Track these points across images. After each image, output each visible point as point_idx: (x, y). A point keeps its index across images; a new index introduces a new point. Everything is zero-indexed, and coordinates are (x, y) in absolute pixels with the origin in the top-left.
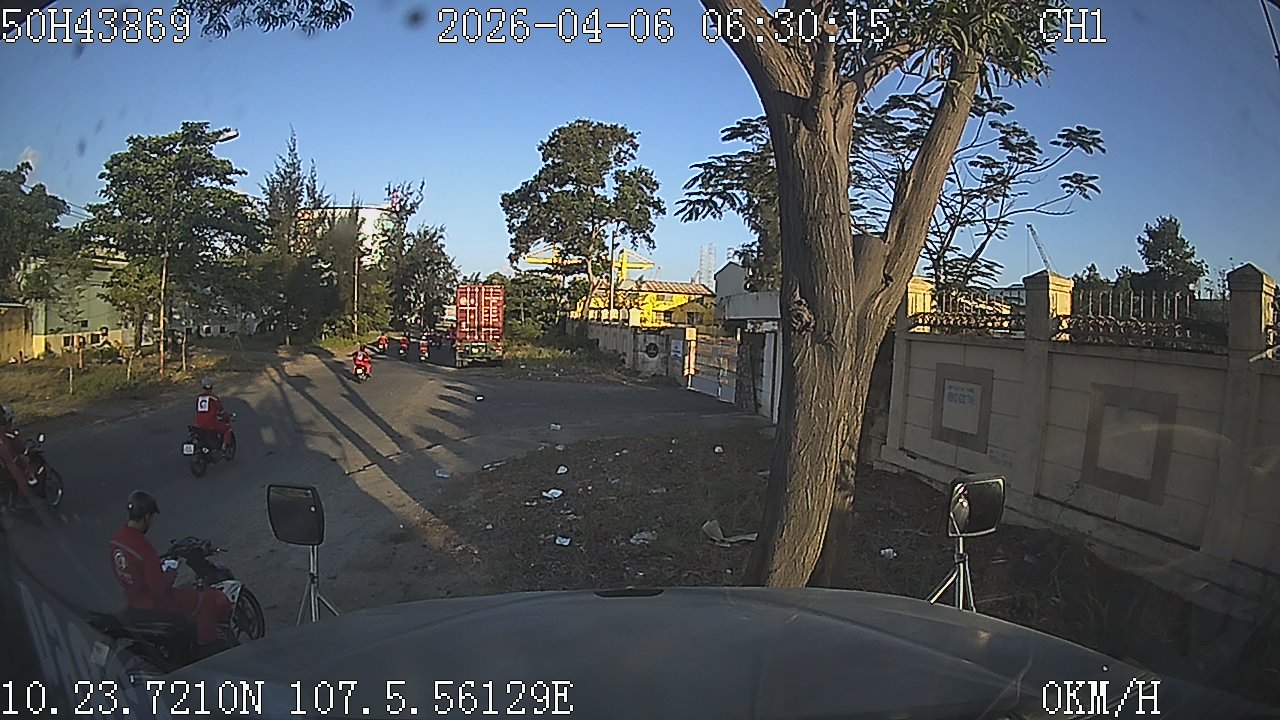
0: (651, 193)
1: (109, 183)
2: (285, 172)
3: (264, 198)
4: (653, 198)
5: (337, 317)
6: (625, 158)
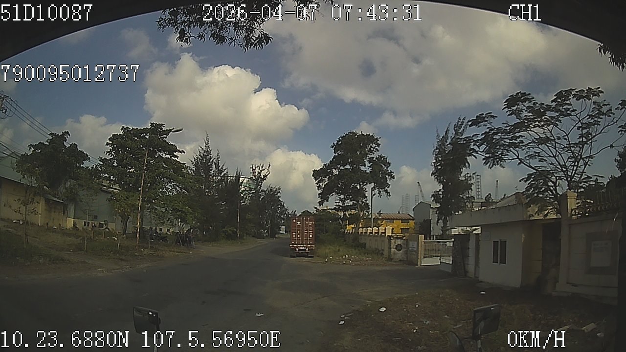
0: (387, 168)
1: (111, 148)
2: (203, 154)
3: (192, 167)
4: (388, 171)
5: (229, 229)
6: (373, 150)
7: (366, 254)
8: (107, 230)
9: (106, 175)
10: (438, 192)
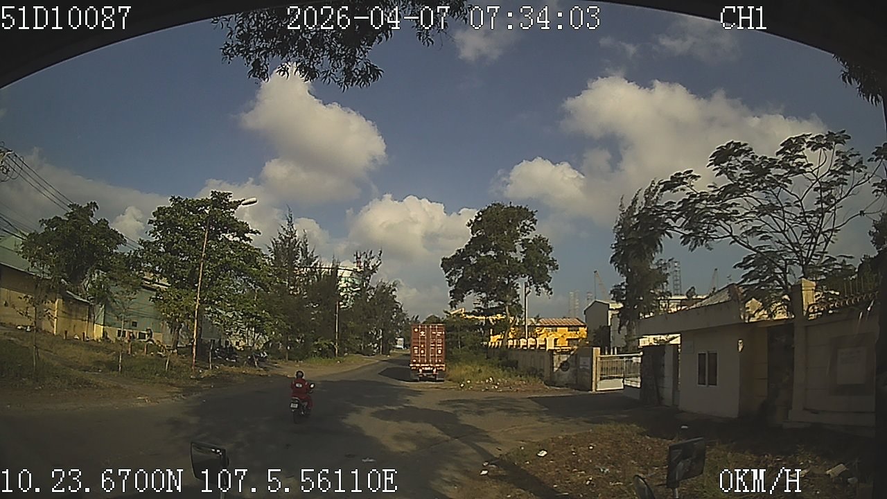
0: (547, 254)
1: (156, 227)
2: (285, 237)
3: (270, 255)
4: (549, 258)
5: (323, 343)
6: (528, 230)
7: (519, 376)
8: (151, 342)
9: (149, 265)
10: (621, 286)
